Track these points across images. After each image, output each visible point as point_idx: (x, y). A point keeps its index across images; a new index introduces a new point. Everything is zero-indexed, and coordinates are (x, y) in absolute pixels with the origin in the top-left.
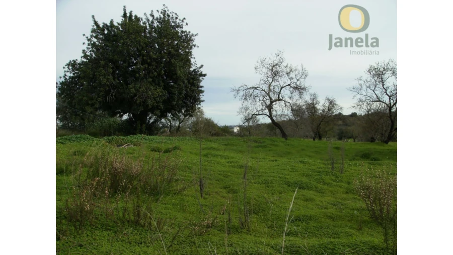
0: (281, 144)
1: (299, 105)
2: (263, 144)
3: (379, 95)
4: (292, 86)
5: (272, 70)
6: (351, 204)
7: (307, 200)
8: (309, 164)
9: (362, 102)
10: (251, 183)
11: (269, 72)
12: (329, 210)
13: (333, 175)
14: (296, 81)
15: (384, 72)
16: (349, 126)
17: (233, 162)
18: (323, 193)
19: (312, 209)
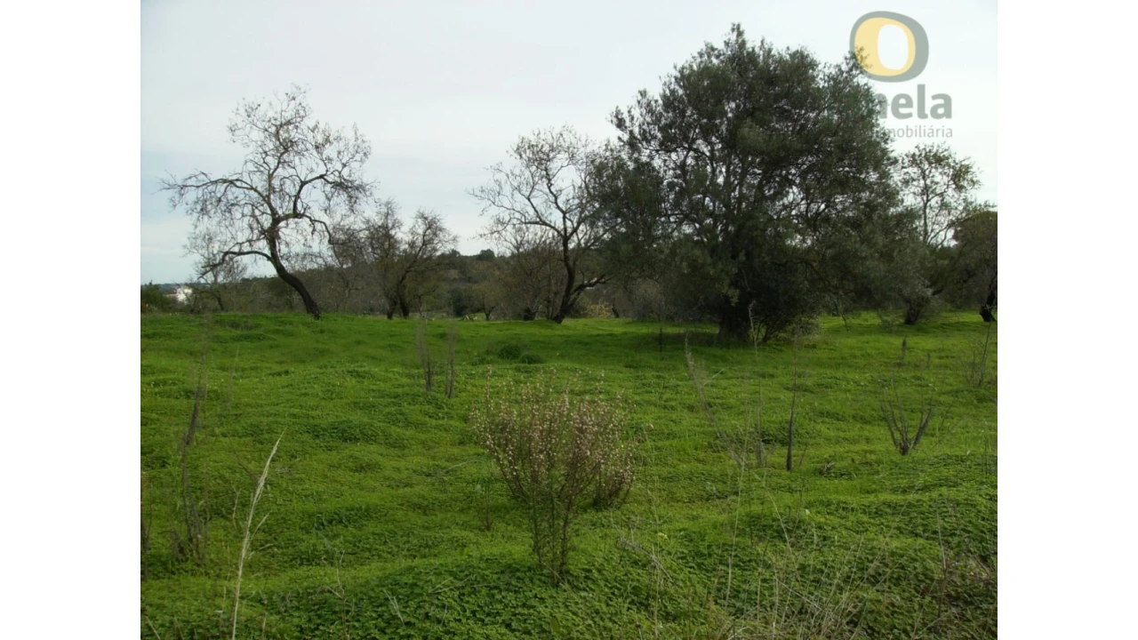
0: (305, 331)
1: (348, 229)
2: (254, 332)
3: (541, 208)
4: (330, 180)
5: (277, 135)
6: (471, 470)
7: (362, 468)
8: (373, 377)
9: (503, 223)
10: (214, 435)
11: (268, 142)
12: (417, 489)
13: (429, 403)
14: (339, 167)
15: (551, 155)
16: (476, 282)
17: (165, 383)
18: (405, 447)
19: (374, 490)
